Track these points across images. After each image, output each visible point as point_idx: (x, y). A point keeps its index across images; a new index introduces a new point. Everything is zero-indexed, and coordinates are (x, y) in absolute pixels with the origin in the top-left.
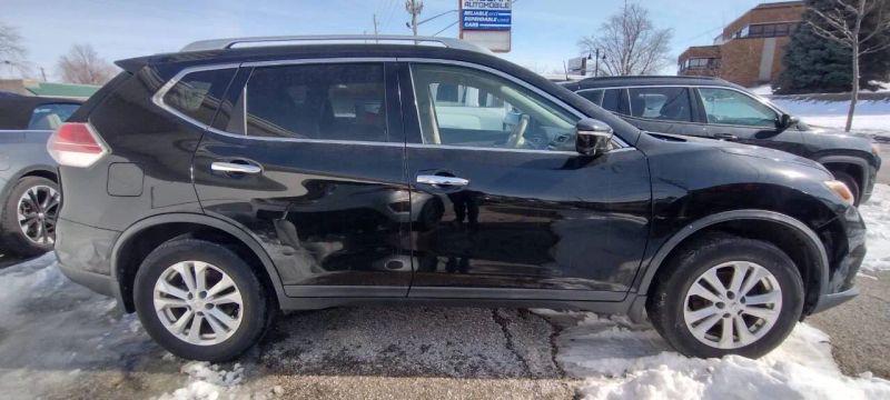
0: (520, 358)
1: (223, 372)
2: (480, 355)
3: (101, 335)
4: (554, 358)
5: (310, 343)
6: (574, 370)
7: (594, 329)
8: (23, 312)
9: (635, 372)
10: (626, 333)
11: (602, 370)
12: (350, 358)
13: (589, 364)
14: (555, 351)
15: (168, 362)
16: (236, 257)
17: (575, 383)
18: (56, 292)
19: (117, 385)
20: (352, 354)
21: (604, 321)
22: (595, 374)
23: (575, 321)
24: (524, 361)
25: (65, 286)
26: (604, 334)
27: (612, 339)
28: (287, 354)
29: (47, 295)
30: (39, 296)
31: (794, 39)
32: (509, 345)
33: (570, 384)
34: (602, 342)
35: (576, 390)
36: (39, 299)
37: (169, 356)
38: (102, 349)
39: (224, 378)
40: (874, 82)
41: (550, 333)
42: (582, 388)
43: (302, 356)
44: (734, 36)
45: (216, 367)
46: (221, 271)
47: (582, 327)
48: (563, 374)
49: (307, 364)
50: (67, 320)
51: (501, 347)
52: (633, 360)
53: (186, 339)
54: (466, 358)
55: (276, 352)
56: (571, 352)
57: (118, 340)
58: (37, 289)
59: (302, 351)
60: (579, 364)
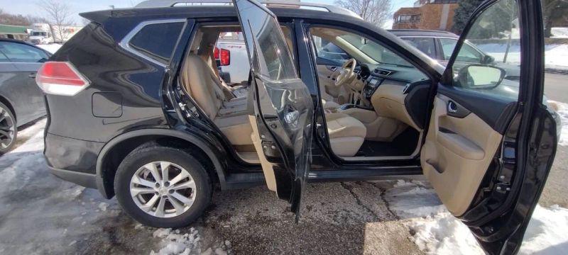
0: (369, 210)
1: (186, 235)
2: (345, 210)
3: (80, 215)
4: (388, 209)
5: (233, 209)
6: (403, 215)
7: (405, 189)
8: (8, 202)
9: (439, 214)
10: (424, 191)
11: (420, 214)
12: (265, 218)
13: (411, 211)
14: (387, 205)
15: (139, 230)
16: (192, 157)
17: (407, 224)
18: (27, 185)
19: (110, 249)
20: (264, 215)
21: (408, 184)
22: (416, 216)
23: (392, 185)
24: (372, 212)
25: (32, 180)
26: (412, 192)
27: (417, 194)
28: (221, 218)
29: (21, 188)
30: (15, 188)
31: (461, 5)
32: (359, 203)
33: (405, 224)
34: (412, 197)
35: (410, 227)
36: (16, 190)
37: (139, 226)
38: (85, 225)
39: (188, 239)
40: (501, 33)
41: (380, 194)
42: (413, 226)
43: (232, 219)
44: (426, 2)
45: (178, 231)
46: (180, 167)
47: (397, 188)
48: (398, 218)
49: (238, 224)
50: (46, 204)
51: (354, 204)
52: (436, 207)
53: (154, 214)
54: (337, 212)
55: (214, 218)
56: (398, 204)
57: (95, 218)
58: (12, 184)
59: (231, 216)
60: (405, 211)
